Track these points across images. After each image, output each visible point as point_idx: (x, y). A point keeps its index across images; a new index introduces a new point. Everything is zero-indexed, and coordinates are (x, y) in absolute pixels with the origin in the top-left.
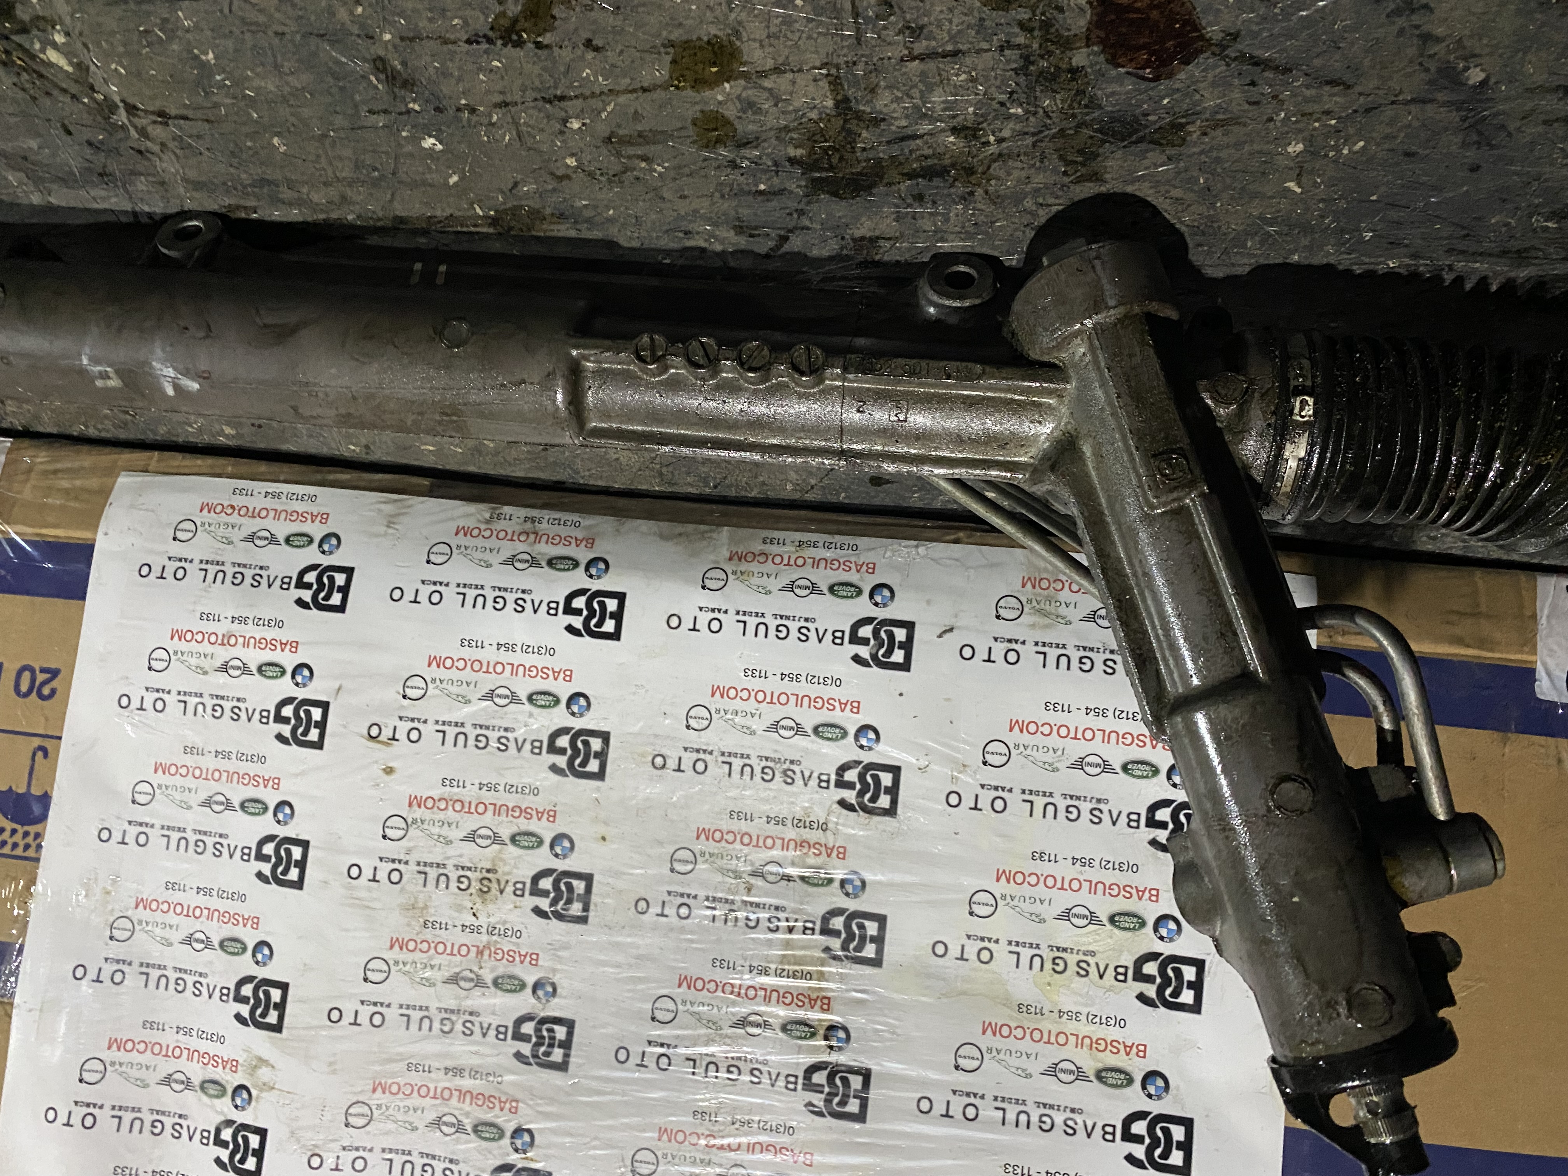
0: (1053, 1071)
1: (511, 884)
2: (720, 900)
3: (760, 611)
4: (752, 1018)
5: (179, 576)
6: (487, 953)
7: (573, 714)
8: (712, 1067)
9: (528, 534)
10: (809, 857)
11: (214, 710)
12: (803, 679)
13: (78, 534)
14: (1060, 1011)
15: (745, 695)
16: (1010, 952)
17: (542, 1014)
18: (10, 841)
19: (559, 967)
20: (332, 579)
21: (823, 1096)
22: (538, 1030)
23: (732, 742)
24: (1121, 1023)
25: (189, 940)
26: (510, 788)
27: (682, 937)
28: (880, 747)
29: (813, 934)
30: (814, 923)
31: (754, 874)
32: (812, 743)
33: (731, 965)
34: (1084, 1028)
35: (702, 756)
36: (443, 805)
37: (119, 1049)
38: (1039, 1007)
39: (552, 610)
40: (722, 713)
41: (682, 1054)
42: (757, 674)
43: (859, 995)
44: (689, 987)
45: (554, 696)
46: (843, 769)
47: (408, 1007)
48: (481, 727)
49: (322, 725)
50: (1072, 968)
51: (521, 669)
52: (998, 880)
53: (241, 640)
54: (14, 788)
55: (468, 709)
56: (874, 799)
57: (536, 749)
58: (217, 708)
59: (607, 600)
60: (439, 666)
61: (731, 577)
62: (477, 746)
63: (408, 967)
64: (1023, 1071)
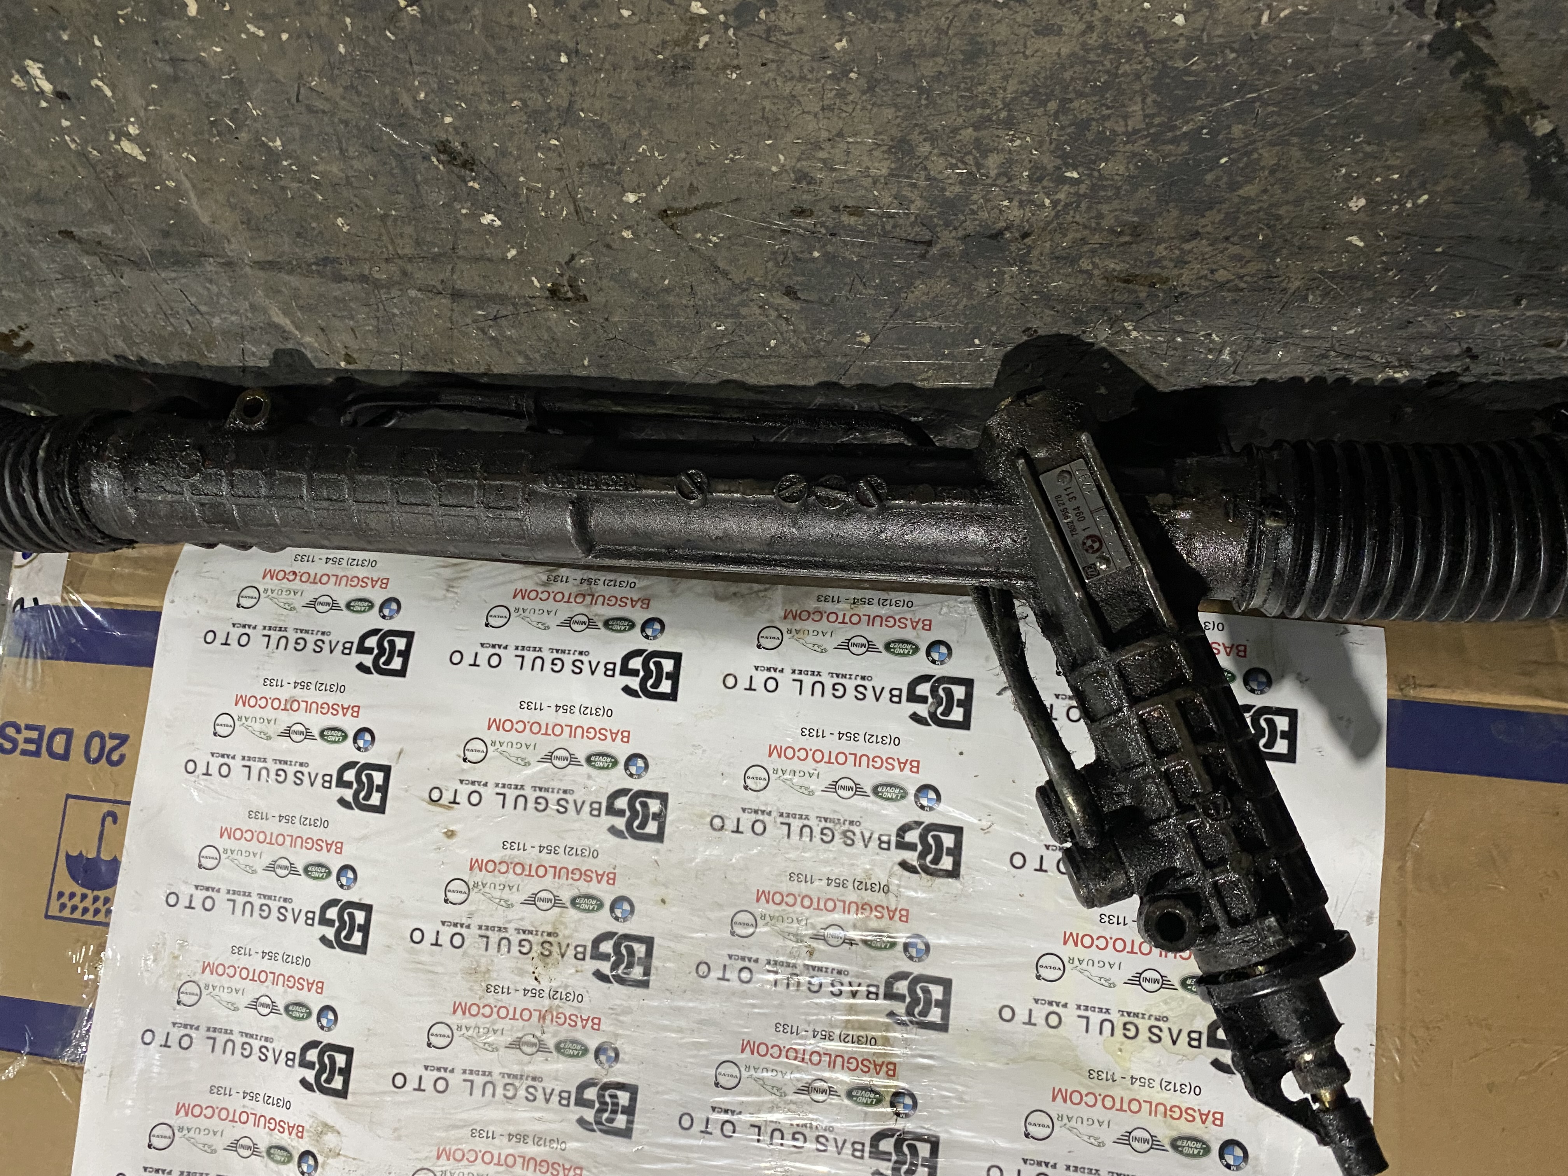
0: (1126, 1139)
1: (572, 948)
2: (782, 964)
3: (816, 670)
4: (818, 1084)
5: (243, 642)
6: (549, 1017)
7: (631, 775)
8: (777, 1134)
9: (584, 596)
10: (871, 919)
11: (277, 775)
12: (861, 738)
13: (146, 602)
14: (1132, 1078)
15: (802, 754)
16: (1079, 1016)
17: (605, 1080)
18: (81, 906)
19: (620, 1032)
20: (392, 644)
21: (890, 1165)
22: (601, 1096)
23: (792, 802)
24: (1196, 1090)
25: (254, 1005)
26: (569, 851)
27: (744, 1001)
28: (941, 807)
29: (877, 998)
30: (877, 987)
31: (815, 937)
32: (871, 803)
33: (794, 1030)
34: (1157, 1095)
35: (760, 817)
36: (503, 868)
37: (187, 1115)
38: (1110, 1073)
39: (609, 672)
40: (780, 773)
41: (746, 1122)
42: (815, 733)
43: (925, 1061)
44: (752, 1053)
45: (612, 757)
46: (903, 830)
47: (471, 1072)
49: (384, 789)
50: (1144, 1034)
51: (579, 731)
52: (1065, 943)
53: (303, 705)
54: (84, 853)
55: (528, 771)
56: (936, 860)
57: (595, 812)
58: (281, 773)
59: (663, 661)
60: (498, 729)
61: (786, 636)
62: (536, 809)
63: (471, 1032)
64: (1096, 1139)
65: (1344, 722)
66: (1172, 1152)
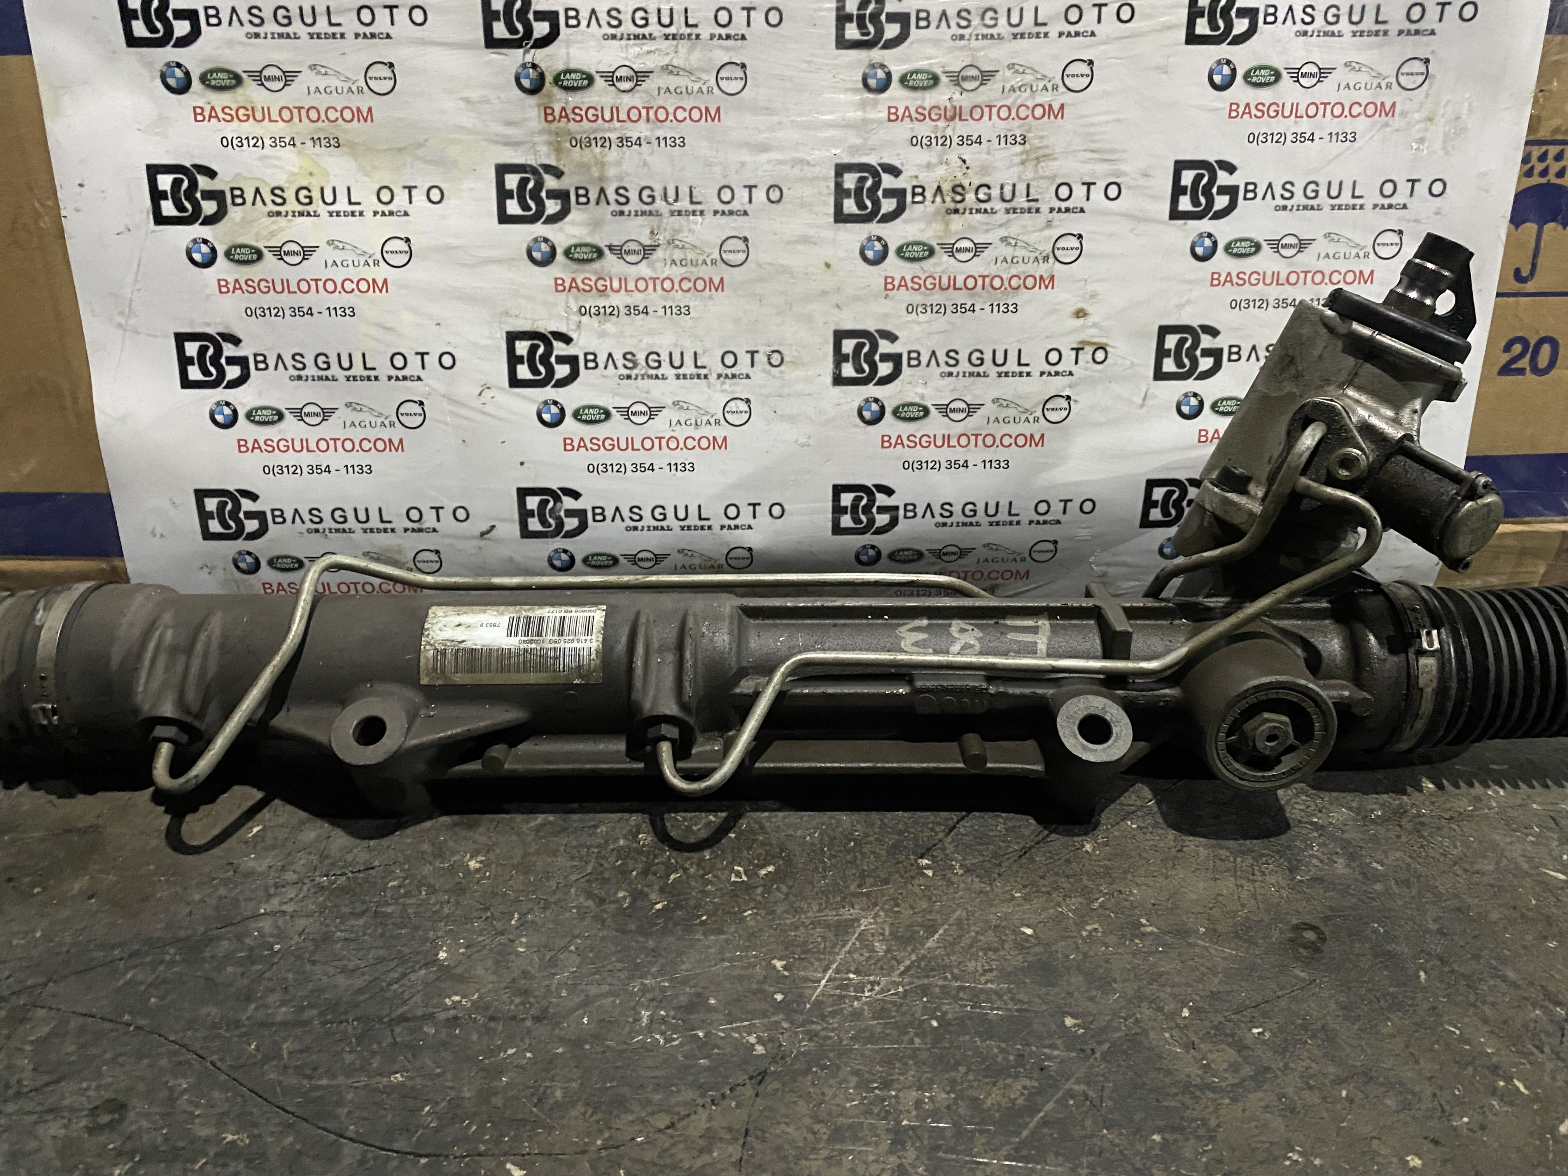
0: (288, 77)
1: (929, 199)
2: (687, 213)
3: (686, 532)
12: (630, 467)
14: (294, 145)
15: (690, 443)
16: (359, 204)
17: (876, 51)
19: (863, 110)
20: (1166, 513)
24: (226, 143)
25: (1323, 74)
26: (939, 309)
28: (535, 406)
29: (576, 190)
30: (578, 203)
32: (611, 400)
34: (266, 130)
35: (729, 372)
36: (1015, 282)
38: (317, 146)
39: (911, 509)
40: (712, 422)
42: (679, 467)
44: (707, 109)
45: (899, 418)
46: (573, 377)
47: (1038, 35)
48: (979, 375)
49: (1162, 353)
50: (290, 195)
51: (939, 443)
52: (385, 281)
54: (1560, 229)
55: (995, 392)
56: (533, 348)
57: (915, 357)
59: (852, 525)
60: (1032, 436)
61: (723, 561)
62: (982, 353)
63: (1041, 85)
64: (319, 73)
65: (158, 531)
66: (239, 71)
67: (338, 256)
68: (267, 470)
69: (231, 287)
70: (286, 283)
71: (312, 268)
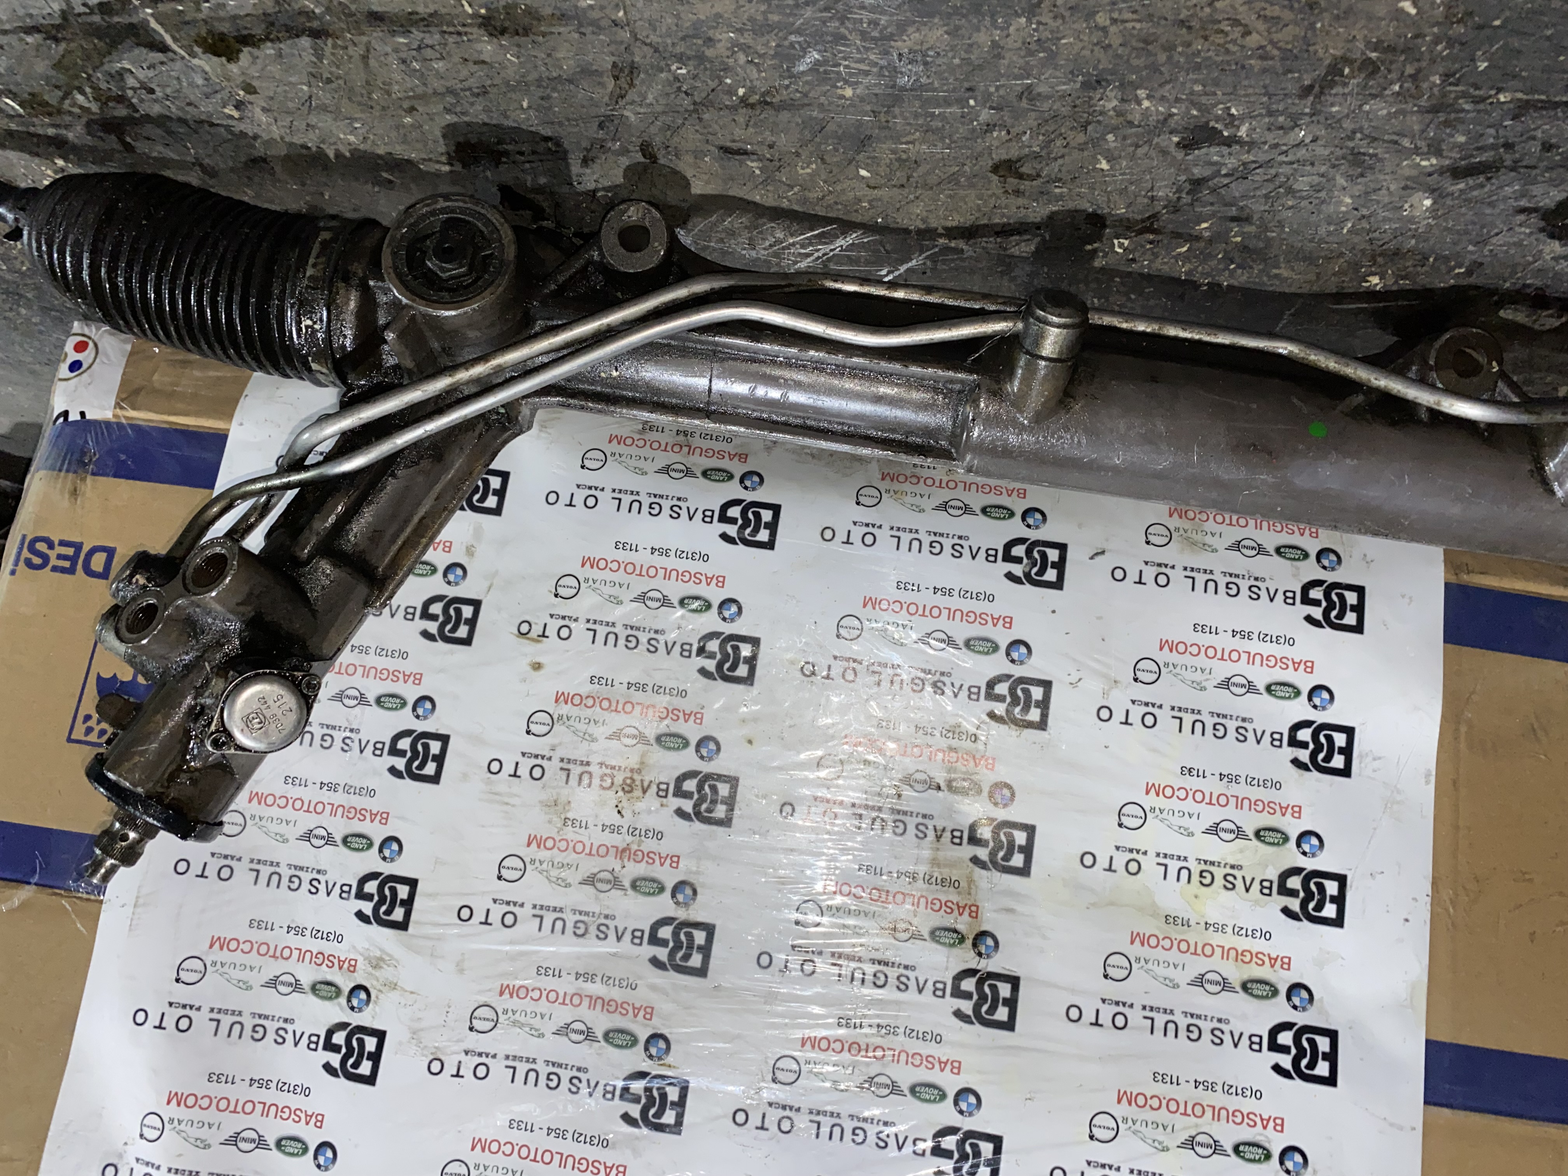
0: (1200, 981)
1: (654, 785)
3: (914, 527)
7: (724, 619)
9: (681, 445)
12: (955, 594)
13: (211, 424)
14: (1206, 923)
15: (897, 607)
16: (1159, 864)
17: (681, 918)
19: (700, 869)
20: (487, 482)
21: (971, 1003)
22: (675, 935)
24: (1267, 936)
25: (307, 837)
26: (658, 689)
28: (1032, 661)
29: (961, 843)
30: (961, 832)
32: (962, 656)
33: (878, 871)
34: (1229, 940)
35: (851, 665)
36: (590, 702)
37: (222, 949)
38: (1185, 919)
39: (707, 518)
42: (910, 587)
45: (706, 601)
46: (993, 682)
47: (542, 908)
48: (632, 627)
49: (472, 623)
50: (1219, 881)
51: (674, 573)
52: (1147, 793)
54: (118, 676)
55: (619, 610)
56: (1024, 712)
57: (685, 652)
59: (762, 511)
60: (592, 567)
61: (885, 495)
62: (627, 646)
63: (545, 866)
64: (1171, 981)
65: (1407, 600)
66: (1242, 994)
67: (1186, 822)
68: (1291, 642)
69: (1290, 810)
70: (1239, 805)
71: (1212, 815)
